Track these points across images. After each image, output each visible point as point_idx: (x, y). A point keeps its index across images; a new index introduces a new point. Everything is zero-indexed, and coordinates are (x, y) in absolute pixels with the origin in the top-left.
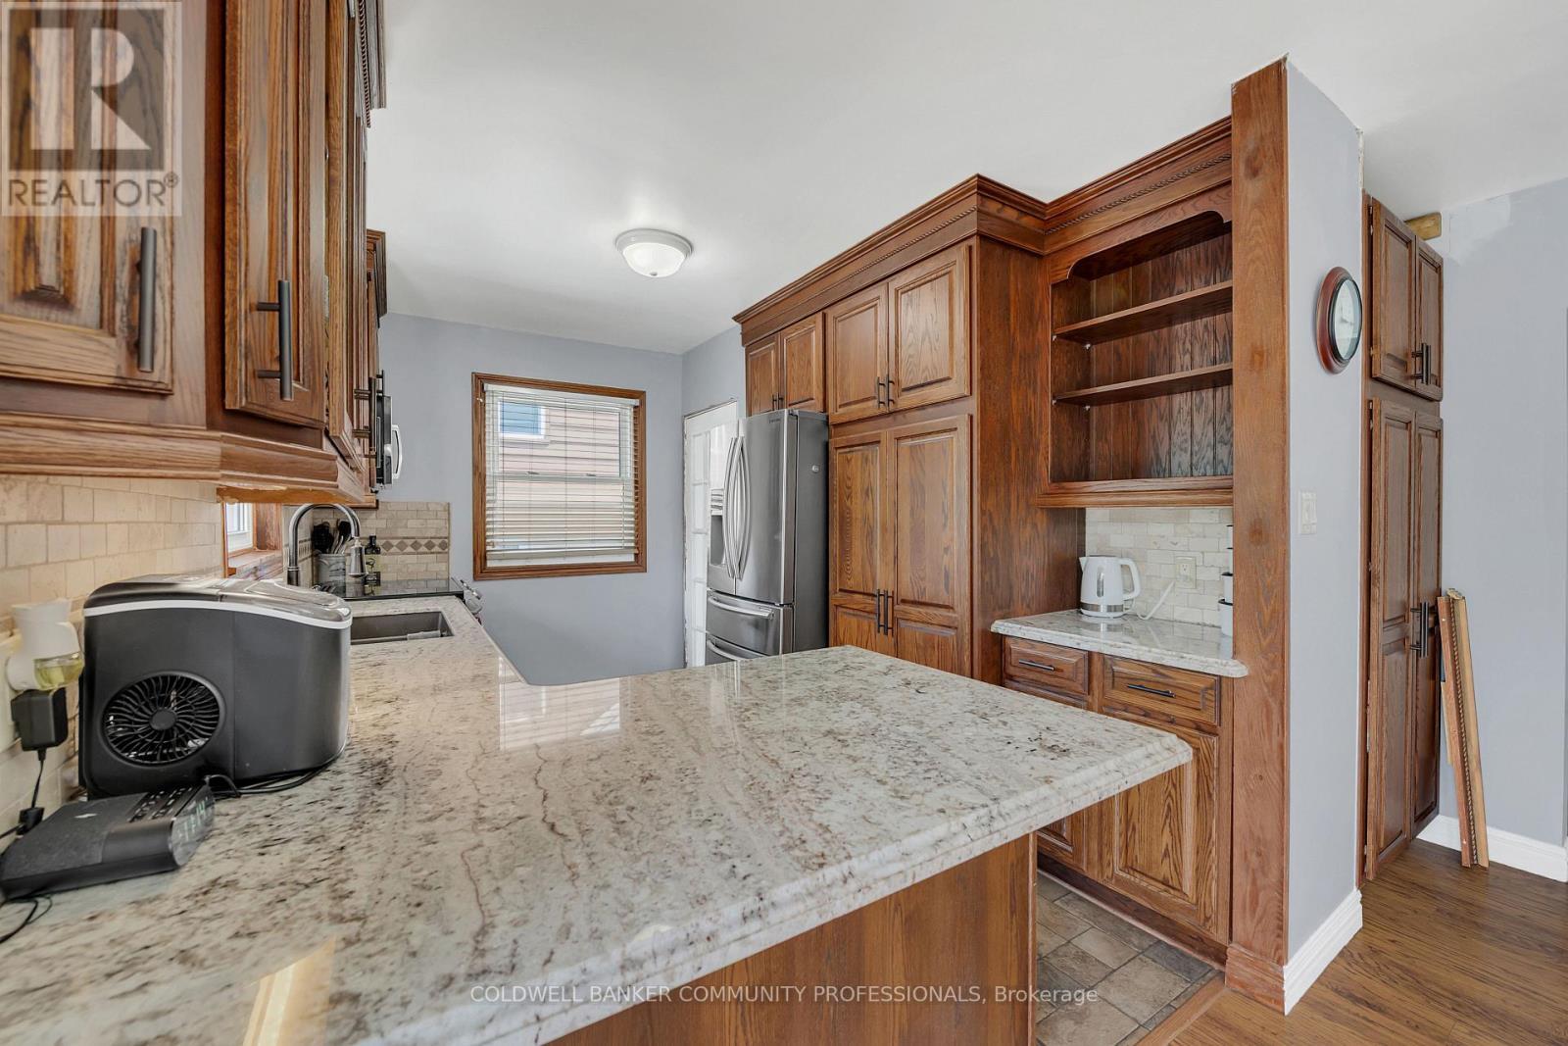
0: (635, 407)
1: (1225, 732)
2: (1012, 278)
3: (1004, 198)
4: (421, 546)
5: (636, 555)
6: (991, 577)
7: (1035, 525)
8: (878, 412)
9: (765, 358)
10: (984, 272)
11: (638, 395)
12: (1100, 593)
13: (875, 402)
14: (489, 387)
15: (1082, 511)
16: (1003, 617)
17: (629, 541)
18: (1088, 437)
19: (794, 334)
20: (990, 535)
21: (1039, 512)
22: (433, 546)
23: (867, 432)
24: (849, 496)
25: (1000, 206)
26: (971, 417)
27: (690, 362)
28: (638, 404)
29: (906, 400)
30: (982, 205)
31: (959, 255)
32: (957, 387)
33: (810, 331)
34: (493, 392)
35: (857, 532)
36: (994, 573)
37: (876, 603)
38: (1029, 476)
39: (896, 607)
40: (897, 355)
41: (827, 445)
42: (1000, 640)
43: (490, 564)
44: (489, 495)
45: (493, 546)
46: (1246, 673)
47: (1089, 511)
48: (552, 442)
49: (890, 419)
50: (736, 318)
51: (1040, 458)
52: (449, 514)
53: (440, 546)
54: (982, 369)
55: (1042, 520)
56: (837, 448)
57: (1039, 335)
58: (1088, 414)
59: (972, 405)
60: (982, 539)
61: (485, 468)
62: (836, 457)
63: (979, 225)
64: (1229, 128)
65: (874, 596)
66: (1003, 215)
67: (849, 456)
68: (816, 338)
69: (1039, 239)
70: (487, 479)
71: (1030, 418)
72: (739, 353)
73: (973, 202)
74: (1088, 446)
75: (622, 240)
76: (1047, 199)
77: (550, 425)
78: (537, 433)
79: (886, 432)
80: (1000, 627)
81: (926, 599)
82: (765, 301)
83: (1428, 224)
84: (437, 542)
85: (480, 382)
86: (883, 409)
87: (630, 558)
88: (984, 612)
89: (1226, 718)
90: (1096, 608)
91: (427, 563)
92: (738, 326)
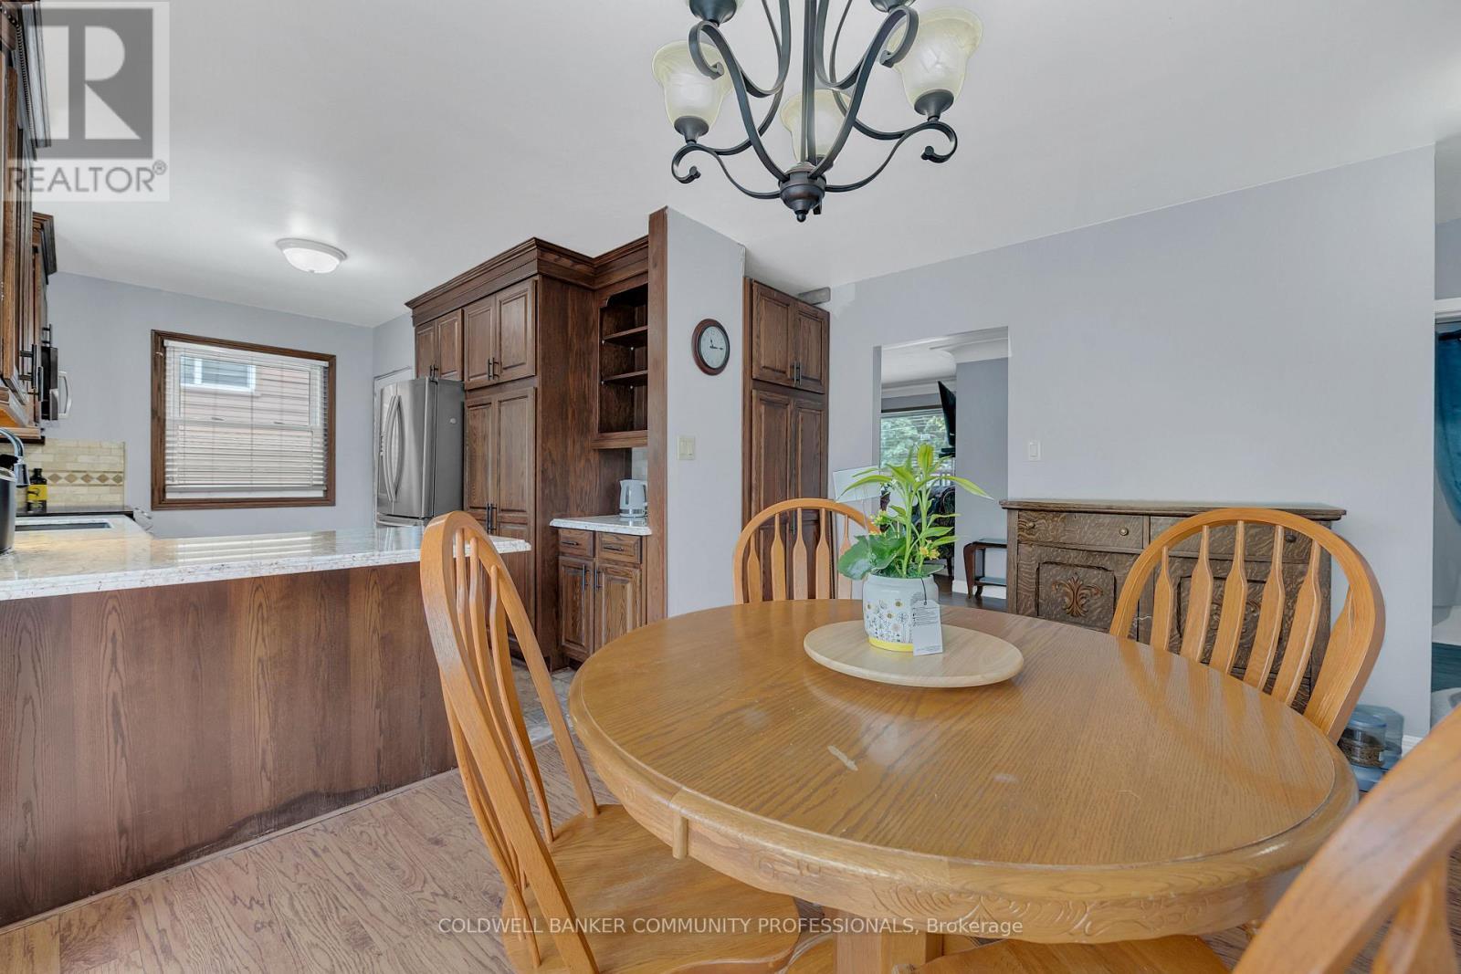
0: (325, 368)
1: (643, 567)
2: (570, 302)
3: (559, 252)
4: (92, 478)
5: (325, 491)
6: (550, 491)
7: (588, 460)
8: (489, 383)
9: (427, 337)
10: (546, 299)
11: (331, 359)
12: (627, 503)
13: (486, 376)
14: (168, 343)
15: (628, 451)
16: (561, 517)
17: (320, 480)
18: (633, 405)
19: (445, 321)
20: (550, 465)
21: (592, 453)
22: (107, 479)
23: (484, 396)
24: (475, 442)
25: (557, 257)
26: (536, 389)
27: (380, 333)
28: (327, 365)
29: (506, 376)
30: (542, 256)
31: (528, 285)
32: (528, 369)
33: (455, 321)
34: (174, 347)
35: (479, 465)
36: (553, 490)
37: (486, 513)
38: (584, 429)
39: (499, 515)
40: (500, 345)
41: (463, 404)
42: (556, 530)
43: (169, 496)
44: (170, 436)
45: (173, 481)
46: (650, 533)
47: (634, 450)
48: (263, 395)
49: (498, 387)
50: (408, 304)
51: (593, 417)
52: (124, 451)
53: (114, 479)
54: (543, 359)
55: (594, 458)
56: (469, 407)
57: (593, 340)
58: (633, 391)
59: (537, 382)
60: (543, 465)
61: (165, 414)
62: (468, 413)
63: (538, 268)
64: (647, 242)
65: (485, 508)
66: (560, 263)
67: (476, 412)
68: (457, 325)
69: (591, 279)
70: (167, 423)
71: (584, 392)
72: (410, 331)
73: (535, 253)
74: (632, 411)
75: (283, 243)
76: (593, 255)
77: (260, 379)
78: (246, 384)
79: (495, 397)
80: (556, 523)
81: (512, 508)
82: (426, 294)
83: (823, 294)
84: (111, 476)
85: (159, 339)
86: (493, 381)
87: (320, 494)
88: (544, 514)
89: (644, 561)
90: (627, 512)
91: (100, 495)
92: (409, 310)
